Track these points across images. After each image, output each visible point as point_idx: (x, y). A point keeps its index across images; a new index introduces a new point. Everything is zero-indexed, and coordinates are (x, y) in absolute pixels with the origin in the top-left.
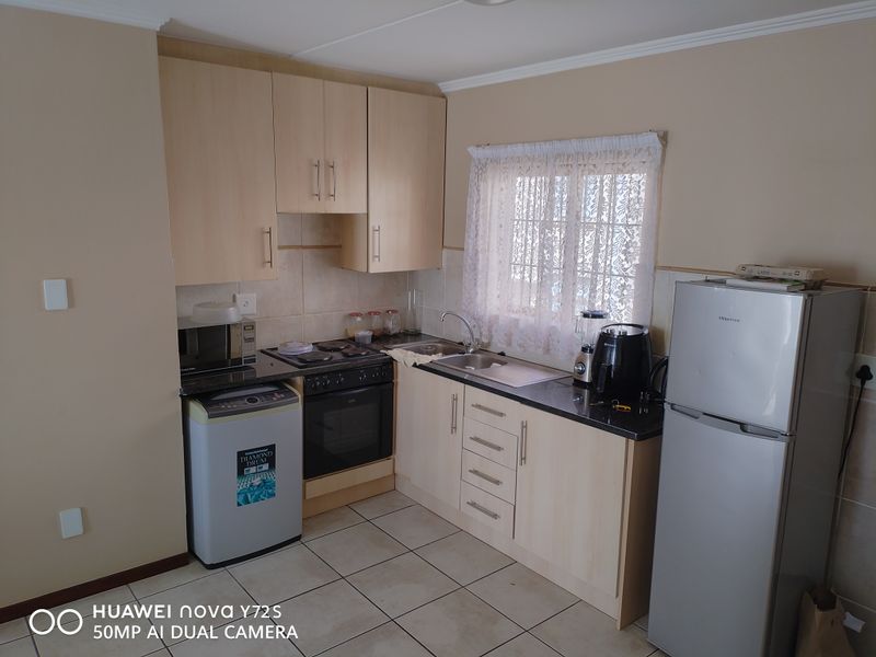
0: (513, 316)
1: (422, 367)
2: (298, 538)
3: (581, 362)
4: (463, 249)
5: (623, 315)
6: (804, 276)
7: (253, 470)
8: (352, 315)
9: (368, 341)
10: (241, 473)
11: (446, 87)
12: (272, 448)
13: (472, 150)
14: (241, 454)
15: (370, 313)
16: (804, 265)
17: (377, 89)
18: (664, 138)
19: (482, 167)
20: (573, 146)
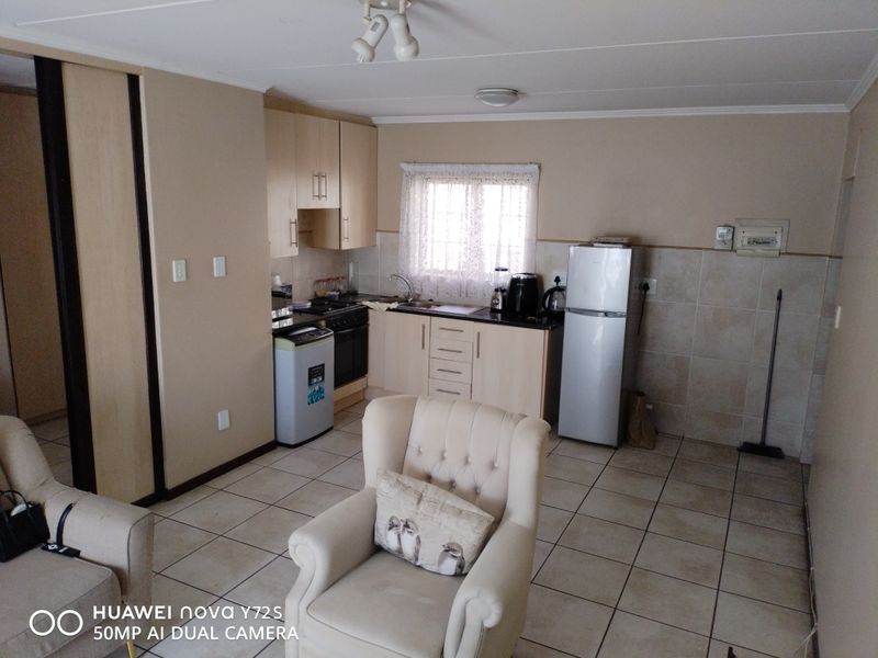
0: (440, 275)
1: (394, 310)
2: (332, 428)
3: (494, 298)
4: (398, 232)
5: (518, 268)
6: (625, 241)
7: (315, 380)
8: (319, 281)
9: (337, 299)
10: (310, 384)
11: (375, 120)
12: (323, 365)
13: (405, 166)
14: (310, 370)
15: (329, 279)
16: (625, 236)
17: (346, 123)
18: (540, 167)
19: (412, 176)
20: (484, 167)
